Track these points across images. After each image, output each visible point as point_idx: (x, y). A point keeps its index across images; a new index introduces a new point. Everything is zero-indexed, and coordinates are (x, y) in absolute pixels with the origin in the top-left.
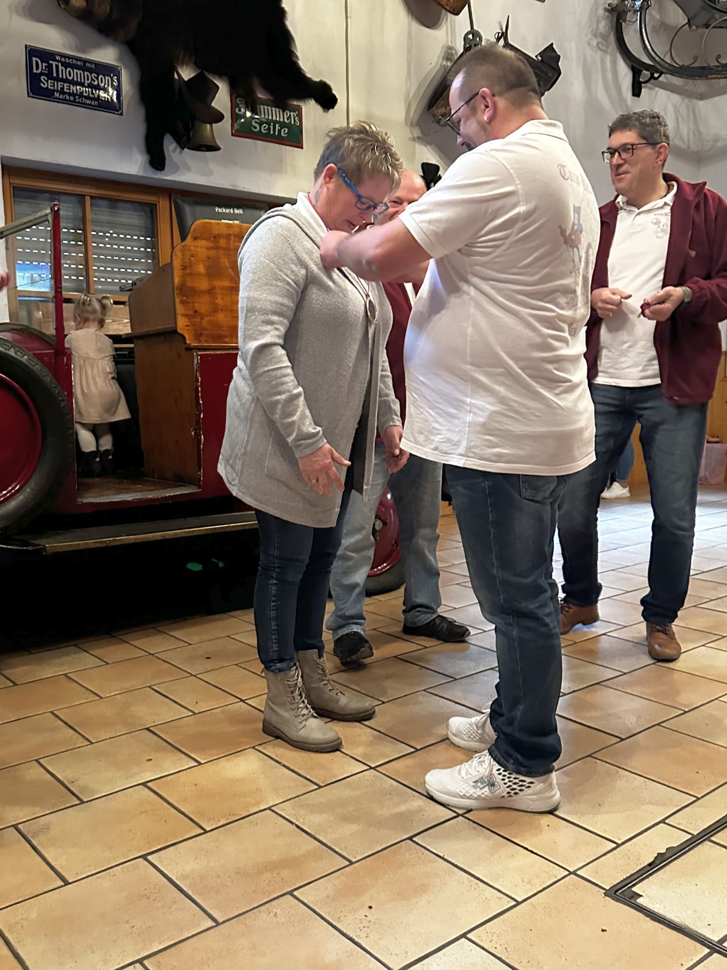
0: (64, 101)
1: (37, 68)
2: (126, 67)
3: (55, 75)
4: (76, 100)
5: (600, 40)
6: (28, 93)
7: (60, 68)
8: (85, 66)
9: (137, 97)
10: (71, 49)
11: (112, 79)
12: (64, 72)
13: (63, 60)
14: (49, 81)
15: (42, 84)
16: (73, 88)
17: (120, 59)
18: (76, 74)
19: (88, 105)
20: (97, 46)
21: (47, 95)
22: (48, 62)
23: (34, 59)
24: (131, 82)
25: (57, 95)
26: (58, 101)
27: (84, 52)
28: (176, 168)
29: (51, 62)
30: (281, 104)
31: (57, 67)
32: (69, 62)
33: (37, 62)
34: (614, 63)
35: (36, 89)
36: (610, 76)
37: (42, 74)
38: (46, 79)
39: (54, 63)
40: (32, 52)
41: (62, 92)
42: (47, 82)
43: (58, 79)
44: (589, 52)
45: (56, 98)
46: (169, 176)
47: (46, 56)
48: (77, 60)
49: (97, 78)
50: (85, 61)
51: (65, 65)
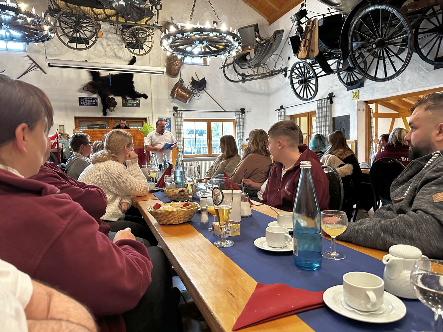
0: (86, 106)
1: (81, 101)
3: (84, 101)
4: (88, 105)
8: (90, 99)
9: (101, 102)
10: (88, 96)
11: (96, 100)
12: (86, 101)
15: (82, 103)
16: (88, 103)
17: (97, 96)
18: (88, 100)
19: (91, 105)
21: (83, 105)
26: (85, 105)
27: (90, 96)
28: (110, 114)
30: (135, 100)
32: (87, 99)
35: (80, 104)
39: (84, 99)
40: (80, 98)
41: (85, 104)
46: (108, 116)
47: (82, 98)
49: (92, 101)
50: (90, 98)
51: (86, 99)
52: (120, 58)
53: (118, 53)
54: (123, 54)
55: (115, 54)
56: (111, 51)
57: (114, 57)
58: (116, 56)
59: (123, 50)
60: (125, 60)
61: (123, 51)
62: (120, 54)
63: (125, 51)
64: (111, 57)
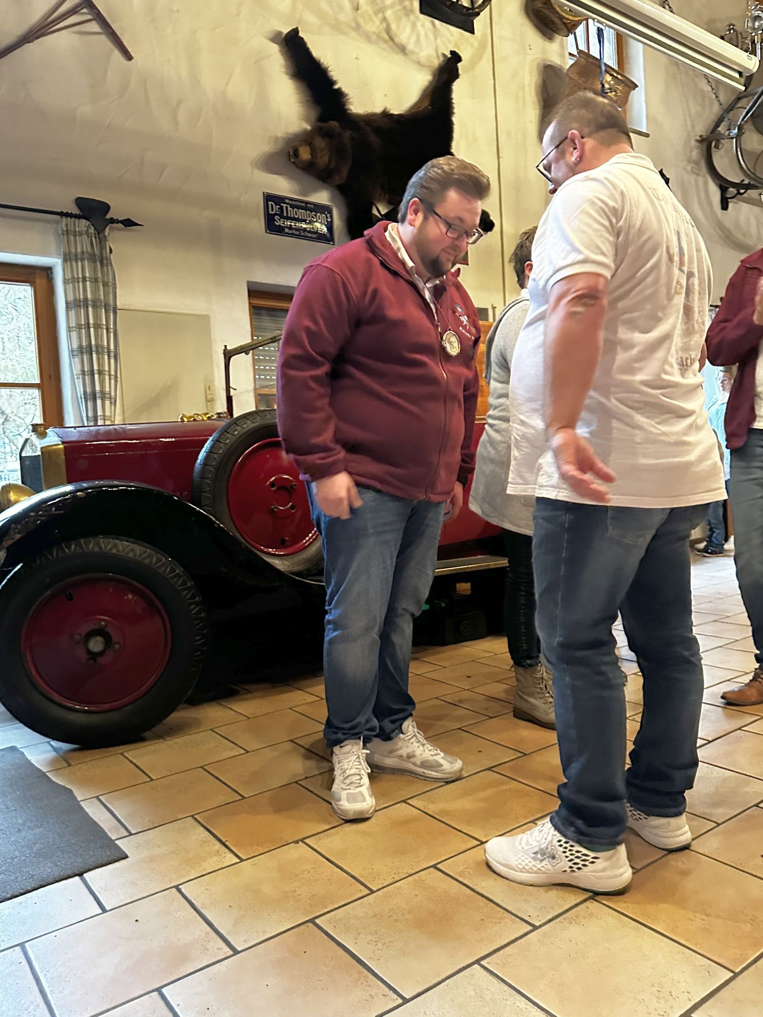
0: (292, 235)
1: (272, 210)
2: (336, 206)
3: (285, 215)
4: (300, 234)
5: (694, 165)
6: (266, 230)
7: (289, 209)
8: (307, 206)
10: (295, 193)
11: (326, 215)
12: (292, 212)
13: (291, 202)
14: (282, 220)
15: (276, 222)
16: (299, 225)
17: (332, 199)
18: (301, 213)
19: (309, 237)
20: (315, 190)
21: (280, 231)
22: (279, 205)
23: (270, 203)
24: (341, 218)
25: (287, 230)
26: (287, 235)
27: (305, 195)
29: (282, 205)
31: (287, 207)
32: (295, 204)
33: (272, 205)
34: (706, 184)
35: (272, 226)
36: (703, 195)
37: (276, 214)
38: (279, 218)
39: (284, 205)
40: (269, 198)
41: (291, 228)
42: (279, 220)
43: (288, 218)
44: (686, 177)
45: (286, 233)
47: (279, 200)
48: (301, 202)
49: (316, 215)
50: (307, 203)
51: (293, 206)
52: (402, 49)
53: (398, 27)
54: (414, 39)
55: (388, 30)
56: (376, 13)
57: (386, 42)
58: (392, 39)
59: (412, 17)
60: (419, 63)
61: (414, 26)
62: (404, 35)
63: (419, 24)
64: (374, 37)
